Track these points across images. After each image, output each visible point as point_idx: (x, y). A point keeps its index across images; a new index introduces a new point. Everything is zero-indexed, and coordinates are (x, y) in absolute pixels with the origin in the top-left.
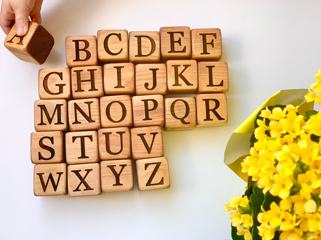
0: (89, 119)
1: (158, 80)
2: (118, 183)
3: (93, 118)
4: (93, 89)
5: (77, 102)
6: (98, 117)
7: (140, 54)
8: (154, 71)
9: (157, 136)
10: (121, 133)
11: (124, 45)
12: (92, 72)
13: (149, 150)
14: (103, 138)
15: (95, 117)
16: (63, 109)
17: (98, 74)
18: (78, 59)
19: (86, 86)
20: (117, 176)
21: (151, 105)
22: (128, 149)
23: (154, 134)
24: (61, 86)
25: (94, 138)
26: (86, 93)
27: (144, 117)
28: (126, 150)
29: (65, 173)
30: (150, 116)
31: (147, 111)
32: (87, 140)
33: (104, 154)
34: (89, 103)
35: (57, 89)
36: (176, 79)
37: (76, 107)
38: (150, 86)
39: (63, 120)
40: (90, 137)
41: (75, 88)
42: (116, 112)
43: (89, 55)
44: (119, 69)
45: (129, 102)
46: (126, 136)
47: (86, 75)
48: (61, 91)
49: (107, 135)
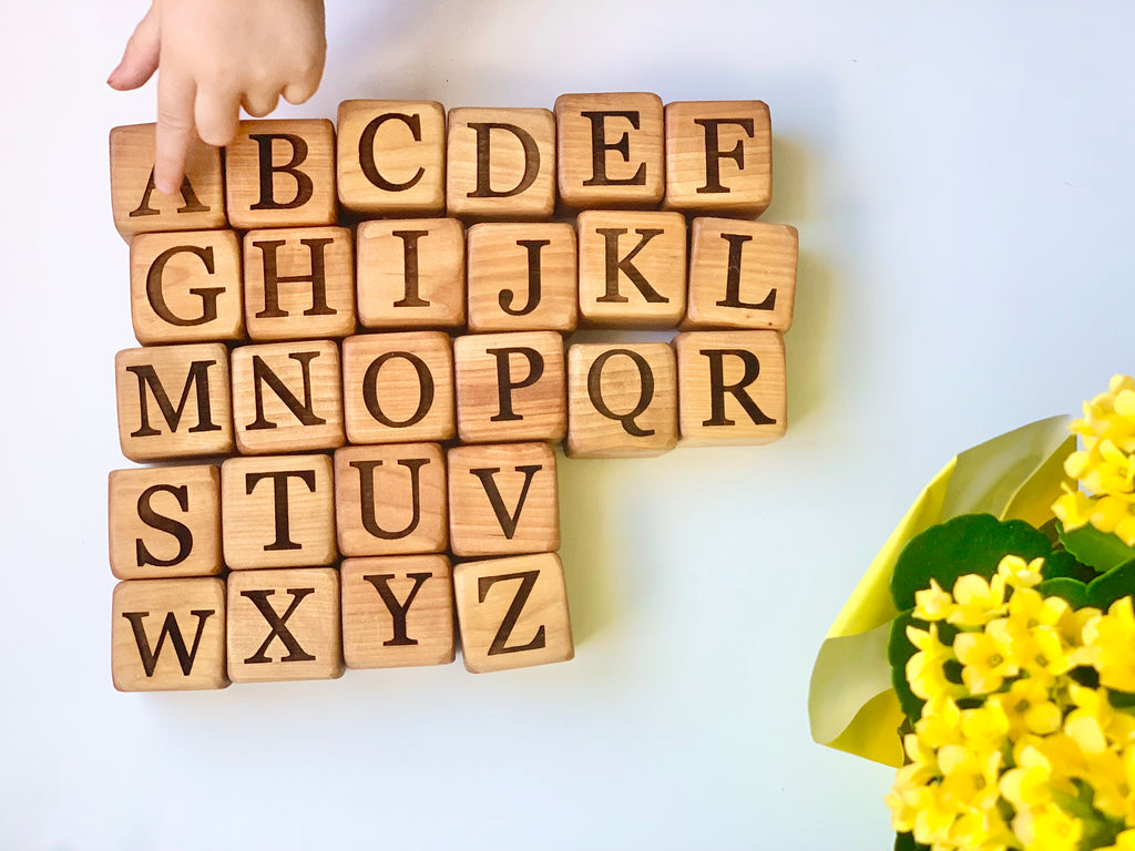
0: (305, 414)
1: (546, 282)
2: (400, 638)
3: (317, 410)
4: (319, 307)
5: (264, 352)
6: (334, 407)
7: (483, 190)
8: (534, 248)
9: (537, 476)
10: (414, 465)
11: (428, 155)
12: (316, 247)
13: (509, 526)
14: (351, 481)
15: (323, 405)
16: (215, 376)
17: (336, 254)
18: (266, 202)
19: (297, 297)
20: (399, 613)
21: (519, 368)
22: (438, 521)
23: (530, 471)
24: (209, 296)
25: (322, 479)
26: (296, 323)
27: (495, 409)
28: (431, 520)
29: (219, 611)
30: (516, 407)
31: (505, 387)
32: (296, 486)
33: (355, 538)
34: (304, 359)
35: (195, 307)
36: (611, 278)
37: (261, 370)
38: (519, 303)
39: (217, 415)
40: (309, 477)
41: (256, 302)
42: (398, 389)
43: (305, 190)
44: (410, 239)
45: (444, 354)
46: (430, 475)
47: (295, 259)
48: (209, 313)
49: (366, 470)
